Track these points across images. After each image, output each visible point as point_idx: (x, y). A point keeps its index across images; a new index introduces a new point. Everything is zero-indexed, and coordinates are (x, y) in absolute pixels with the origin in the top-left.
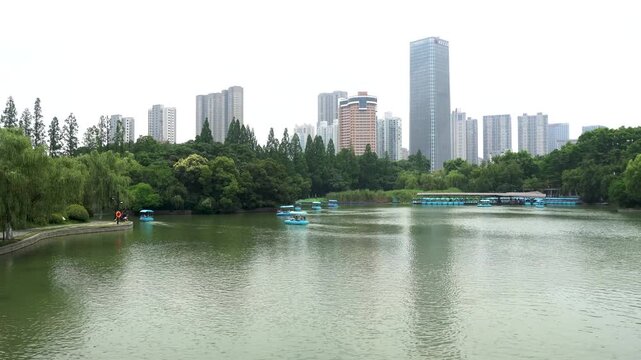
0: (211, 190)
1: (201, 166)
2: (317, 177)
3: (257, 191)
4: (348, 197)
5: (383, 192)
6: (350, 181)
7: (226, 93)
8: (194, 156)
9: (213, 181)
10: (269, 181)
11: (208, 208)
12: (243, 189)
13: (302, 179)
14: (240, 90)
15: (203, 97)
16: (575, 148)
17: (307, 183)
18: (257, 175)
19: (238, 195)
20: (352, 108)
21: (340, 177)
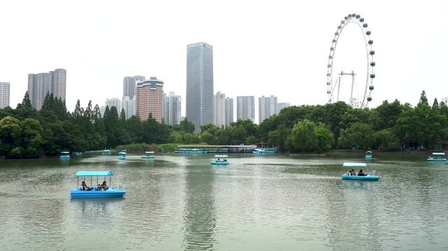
0: (20, 142)
1: (13, 125)
2: (112, 135)
3: (57, 143)
4: (131, 149)
5: (156, 145)
6: (136, 138)
7: (53, 73)
8: (8, 118)
9: (23, 136)
10: (66, 136)
11: (18, 154)
12: (45, 141)
13: (99, 136)
14: (64, 72)
15: (34, 75)
16: (277, 118)
17: (104, 139)
18: (56, 131)
19: (41, 145)
20: (146, 88)
21: (127, 135)
